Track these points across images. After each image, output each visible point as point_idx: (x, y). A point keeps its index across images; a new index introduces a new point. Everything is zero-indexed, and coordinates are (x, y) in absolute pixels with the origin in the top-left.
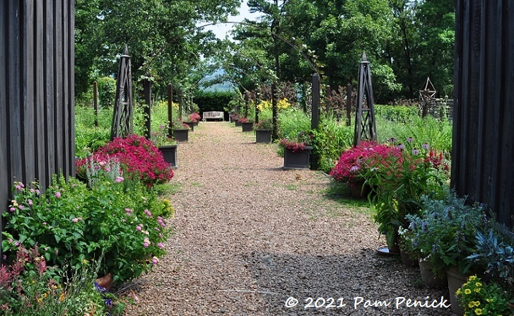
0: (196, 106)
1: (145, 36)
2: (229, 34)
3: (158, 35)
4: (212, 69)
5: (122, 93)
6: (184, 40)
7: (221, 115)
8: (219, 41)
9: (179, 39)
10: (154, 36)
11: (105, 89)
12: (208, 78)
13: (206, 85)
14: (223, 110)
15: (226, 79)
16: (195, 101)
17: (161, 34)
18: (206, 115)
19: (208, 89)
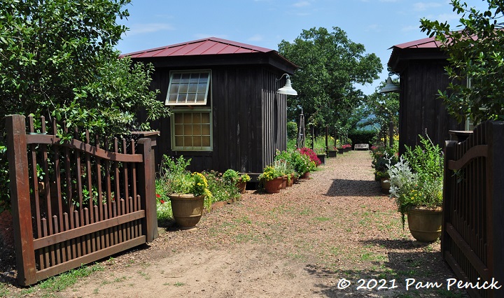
0: (349, 140)
1: (316, 94)
2: (377, 89)
3: (324, 94)
4: (366, 114)
5: (300, 131)
6: (342, 96)
7: (367, 146)
8: (365, 96)
9: (339, 95)
10: (322, 94)
11: (291, 129)
12: (364, 120)
13: (361, 126)
14: (368, 143)
15: (376, 122)
16: (350, 136)
17: (326, 93)
18: (357, 146)
19: (362, 129)
